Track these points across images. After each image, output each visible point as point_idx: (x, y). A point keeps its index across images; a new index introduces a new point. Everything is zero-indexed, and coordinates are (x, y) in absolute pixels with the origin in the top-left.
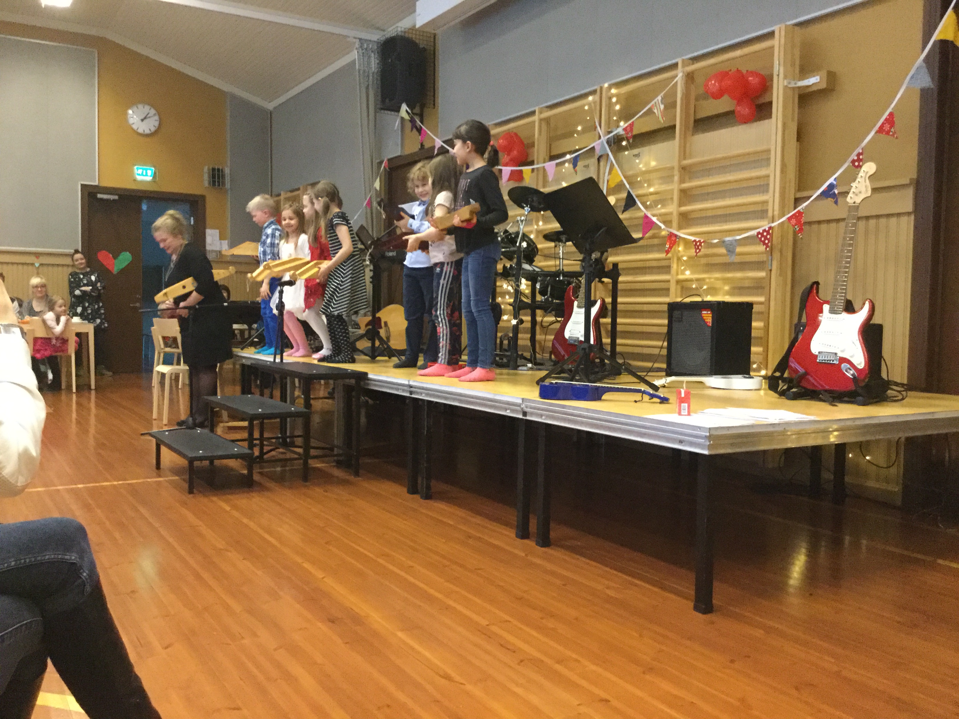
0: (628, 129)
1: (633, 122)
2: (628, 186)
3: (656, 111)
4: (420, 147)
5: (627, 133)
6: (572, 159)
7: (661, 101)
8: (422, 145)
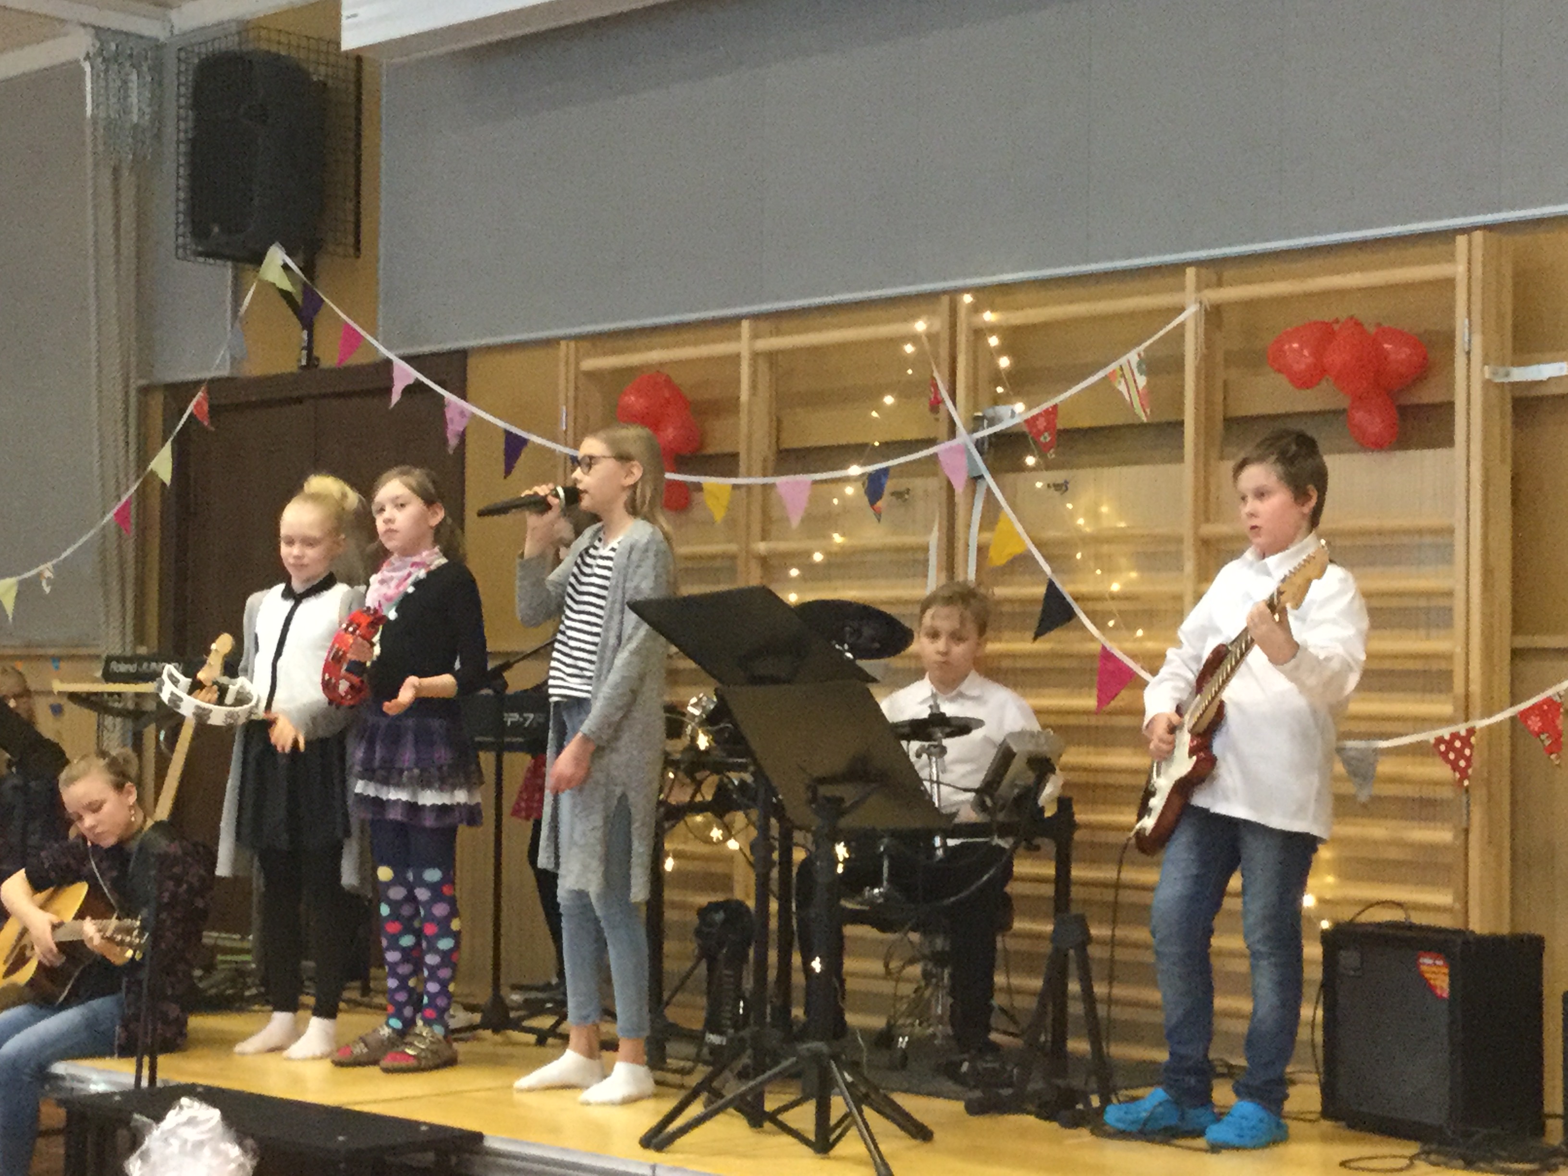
0: (1041, 424)
1: (1055, 407)
2: (1047, 569)
3: (1122, 388)
4: (304, 363)
5: (1040, 433)
6: (865, 478)
7: (1139, 365)
8: (311, 358)
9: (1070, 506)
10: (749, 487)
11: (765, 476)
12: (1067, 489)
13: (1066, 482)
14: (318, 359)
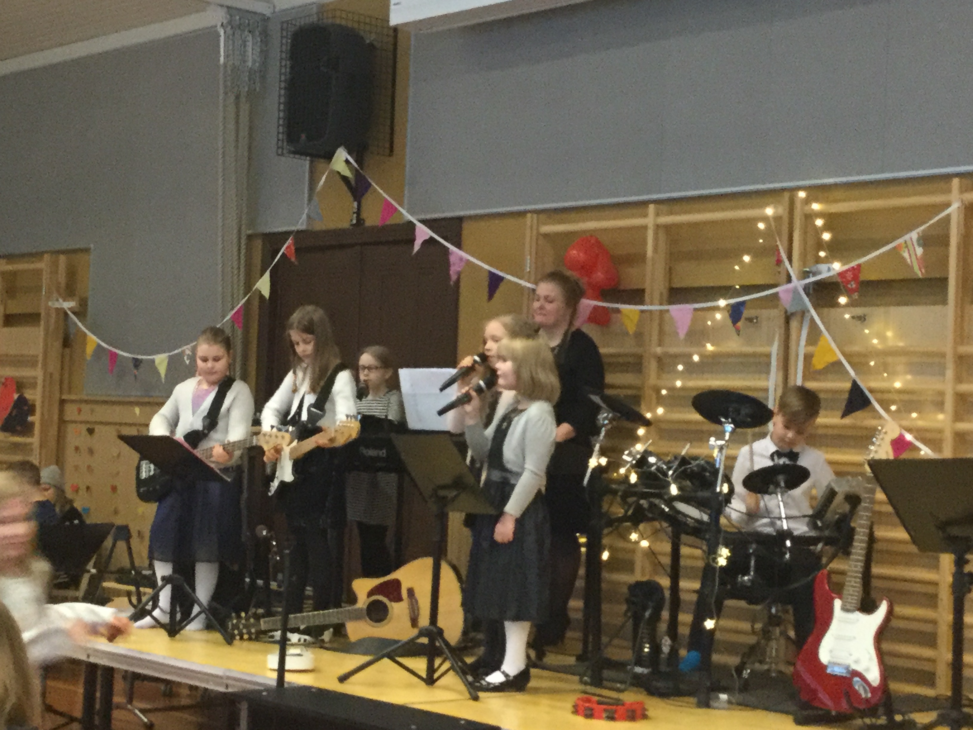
0: (850, 276)
1: (859, 266)
2: (852, 373)
3: (906, 255)
4: (354, 222)
5: (849, 282)
6: (729, 308)
7: (918, 240)
8: (359, 219)
9: (867, 331)
10: (651, 312)
11: (661, 304)
12: (865, 319)
13: (865, 315)
14: (364, 220)
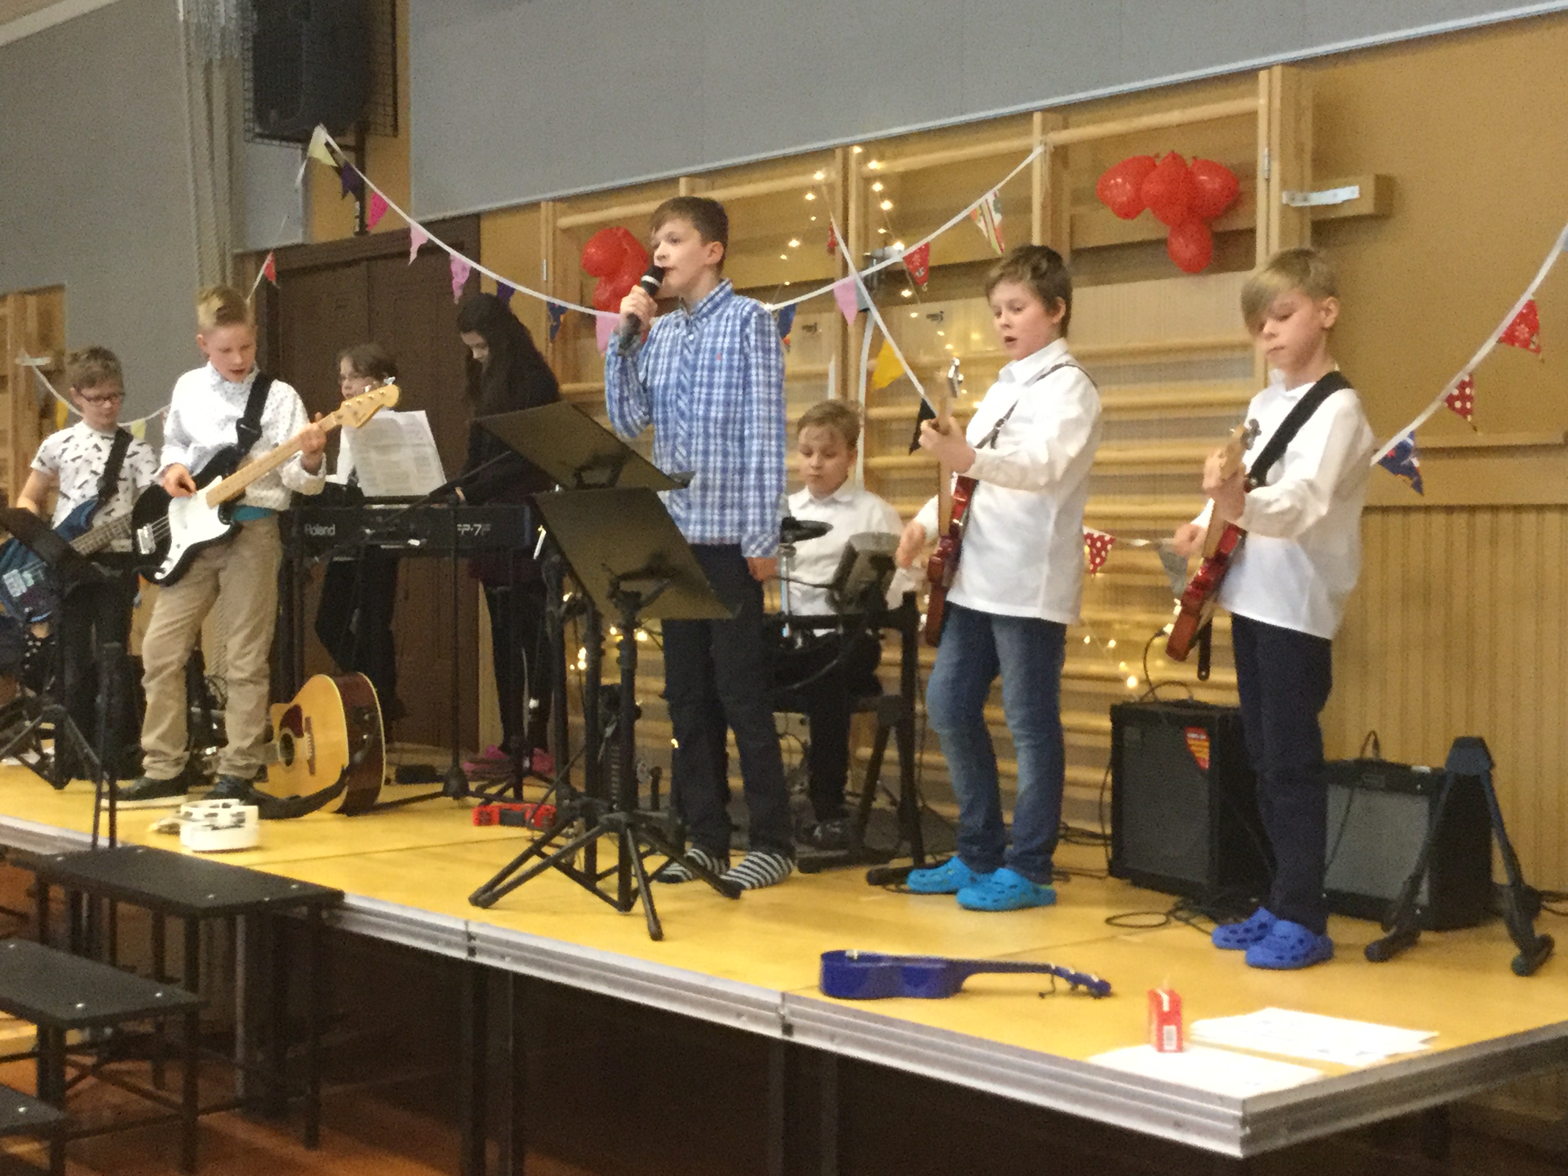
0: (916, 261)
1: (927, 246)
2: (922, 391)
3: (981, 225)
4: (357, 229)
5: (916, 269)
7: (996, 204)
8: (363, 225)
9: (941, 333)
12: (942, 319)
13: (942, 313)
14: (368, 226)
